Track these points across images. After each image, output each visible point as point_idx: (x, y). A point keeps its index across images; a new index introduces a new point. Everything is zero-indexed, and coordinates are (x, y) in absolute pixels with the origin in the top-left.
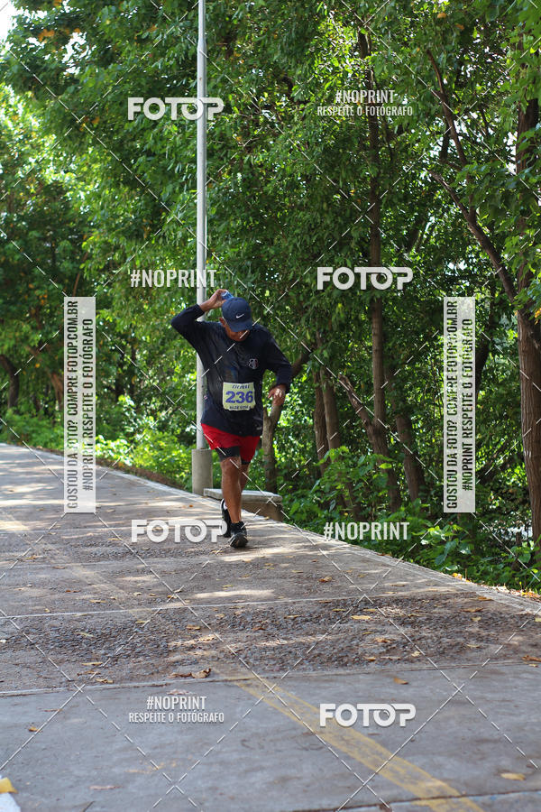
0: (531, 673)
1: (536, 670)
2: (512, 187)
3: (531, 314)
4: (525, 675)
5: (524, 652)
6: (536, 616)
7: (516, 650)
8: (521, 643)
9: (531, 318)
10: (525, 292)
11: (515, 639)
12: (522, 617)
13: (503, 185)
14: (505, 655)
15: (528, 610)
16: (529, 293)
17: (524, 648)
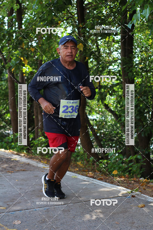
0: (9, 176)
1: (11, 175)
2: (5, 33)
3: (11, 70)
4: (7, 177)
5: (8, 170)
6: (12, 158)
7: (5, 169)
8: (7, 167)
9: (11, 71)
10: (9, 64)
11: (5, 166)
12: (7, 159)
13: (3, 32)
14: (2, 171)
15: (9, 157)
16: (11, 64)
17: (7, 168)
